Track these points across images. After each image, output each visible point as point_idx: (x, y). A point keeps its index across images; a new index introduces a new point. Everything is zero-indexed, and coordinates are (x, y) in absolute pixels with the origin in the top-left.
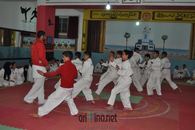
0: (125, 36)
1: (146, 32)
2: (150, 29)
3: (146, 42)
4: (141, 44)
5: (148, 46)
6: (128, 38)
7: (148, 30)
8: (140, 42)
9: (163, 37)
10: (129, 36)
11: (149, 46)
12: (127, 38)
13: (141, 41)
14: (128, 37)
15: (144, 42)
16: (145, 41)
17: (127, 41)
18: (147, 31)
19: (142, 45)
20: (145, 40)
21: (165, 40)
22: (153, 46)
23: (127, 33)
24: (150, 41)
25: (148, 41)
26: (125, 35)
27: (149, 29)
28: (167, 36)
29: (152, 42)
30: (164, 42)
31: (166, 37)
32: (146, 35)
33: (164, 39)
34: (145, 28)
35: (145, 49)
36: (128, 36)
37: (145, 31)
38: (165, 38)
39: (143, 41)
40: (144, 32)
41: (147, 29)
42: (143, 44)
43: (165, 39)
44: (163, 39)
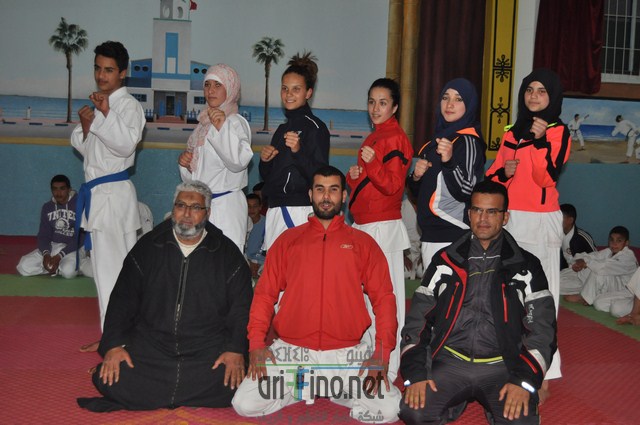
0: (58, 43)
1: (170, 18)
2: (194, 6)
3: (176, 76)
4: (147, 84)
5: (185, 94)
6: (73, 55)
7: (180, 9)
8: (141, 74)
9: (259, 49)
10: (82, 42)
11: (191, 95)
12: (68, 50)
13: (145, 69)
14: (75, 48)
15: (166, 76)
16: (171, 70)
17: (69, 66)
18: (175, 16)
19: (155, 92)
20: (172, 61)
21: (272, 61)
23: (69, 23)
24: (196, 71)
25: (186, 70)
26: (54, 38)
27: (186, 7)
28: (278, 43)
30: (267, 76)
31: (277, 50)
32: (176, 36)
33: (267, 60)
34: (166, 1)
35: (170, 111)
36: (72, 41)
37: (167, 15)
38: (271, 50)
39: (162, 71)
40: (162, 19)
41: (176, 3)
42: (158, 84)
43: (273, 57)
44: (263, 56)
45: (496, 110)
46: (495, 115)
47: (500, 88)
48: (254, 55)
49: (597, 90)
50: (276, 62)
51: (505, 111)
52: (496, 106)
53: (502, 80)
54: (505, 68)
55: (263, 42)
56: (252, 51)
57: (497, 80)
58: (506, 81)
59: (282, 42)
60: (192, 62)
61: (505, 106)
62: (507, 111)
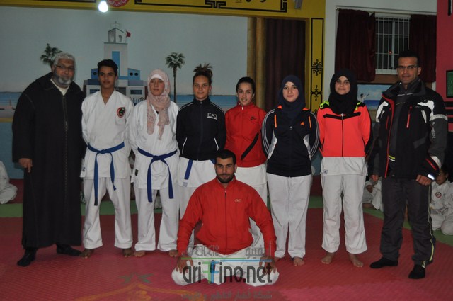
0: (45, 59)
1: (114, 43)
2: (129, 35)
5: (125, 88)
7: (120, 36)
9: (169, 60)
11: (129, 89)
18: (118, 41)
21: (178, 67)
22: (142, 88)
23: (52, 46)
24: (131, 74)
25: (125, 74)
26: (43, 56)
27: (124, 35)
28: (181, 56)
29: (136, 74)
30: (175, 76)
31: (180, 60)
32: (118, 53)
33: (175, 66)
34: (112, 32)
37: (112, 40)
38: (177, 60)
40: (109, 43)
41: (118, 33)
43: (178, 64)
44: (172, 64)
45: (313, 93)
46: (313, 96)
47: (316, 80)
48: (166, 64)
49: (373, 79)
50: (180, 67)
51: (319, 93)
52: (314, 91)
53: (317, 75)
54: (319, 68)
55: (172, 55)
56: (165, 61)
57: (314, 75)
58: (320, 75)
59: (183, 55)
60: (129, 69)
61: (319, 91)
62: (321, 93)
